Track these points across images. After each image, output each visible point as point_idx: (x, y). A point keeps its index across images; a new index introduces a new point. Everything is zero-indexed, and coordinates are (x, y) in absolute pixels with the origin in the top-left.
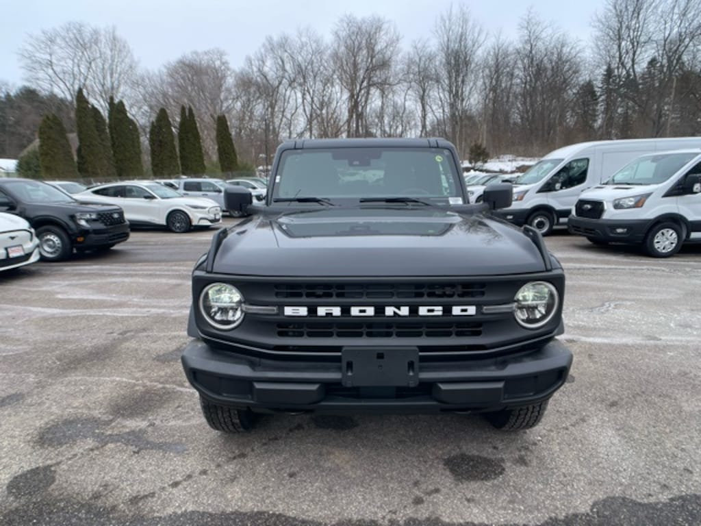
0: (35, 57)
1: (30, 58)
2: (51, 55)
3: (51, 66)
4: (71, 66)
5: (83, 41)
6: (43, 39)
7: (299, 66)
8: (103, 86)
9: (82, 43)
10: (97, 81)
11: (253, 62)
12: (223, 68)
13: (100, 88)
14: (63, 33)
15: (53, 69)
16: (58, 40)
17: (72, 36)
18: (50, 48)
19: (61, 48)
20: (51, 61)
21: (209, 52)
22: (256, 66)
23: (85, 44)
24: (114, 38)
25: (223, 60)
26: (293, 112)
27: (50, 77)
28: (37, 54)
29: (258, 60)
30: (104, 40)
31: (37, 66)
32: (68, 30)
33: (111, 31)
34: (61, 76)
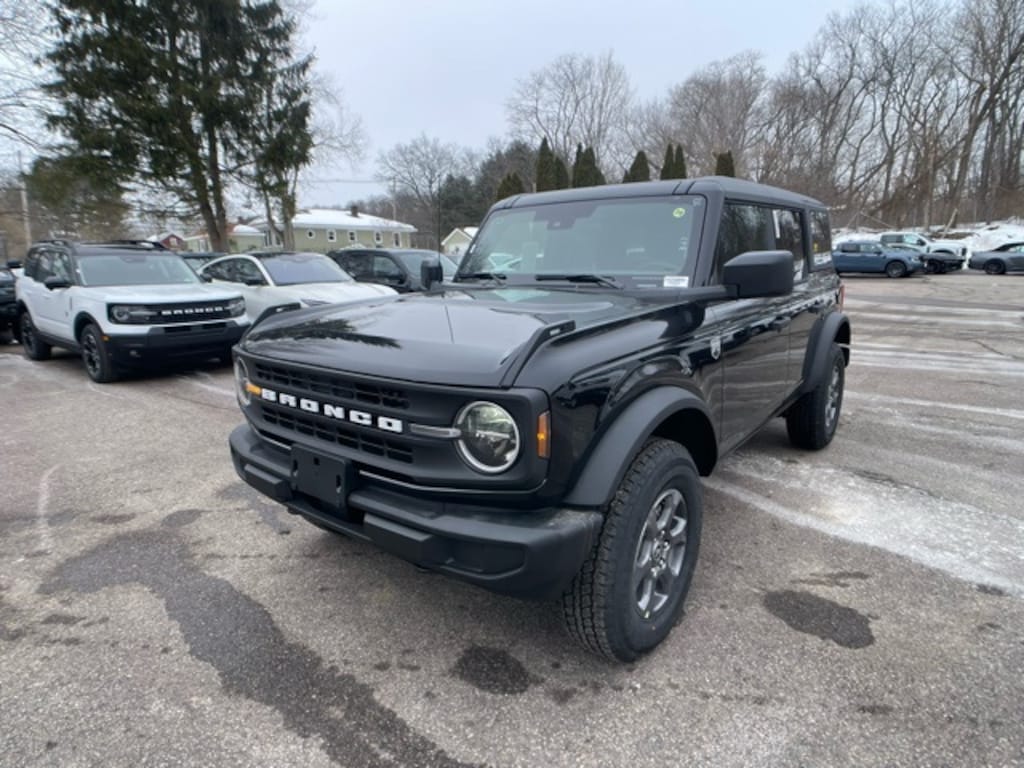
0: (521, 105)
1: (516, 108)
2: (537, 101)
3: (536, 113)
4: (557, 110)
5: (573, 75)
6: (531, 82)
7: (885, 54)
8: (589, 131)
9: (571, 80)
10: (583, 125)
11: (801, 62)
12: (754, 78)
13: (586, 133)
14: (553, 71)
15: (537, 117)
16: (547, 81)
17: (562, 73)
18: (537, 92)
19: (549, 90)
20: (536, 108)
21: (735, 58)
22: (804, 66)
23: (575, 79)
24: (610, 67)
25: (756, 67)
26: (865, 132)
27: (534, 127)
28: (524, 102)
29: (810, 56)
30: (597, 72)
31: (522, 116)
32: (558, 66)
33: (607, 57)
34: (544, 125)
